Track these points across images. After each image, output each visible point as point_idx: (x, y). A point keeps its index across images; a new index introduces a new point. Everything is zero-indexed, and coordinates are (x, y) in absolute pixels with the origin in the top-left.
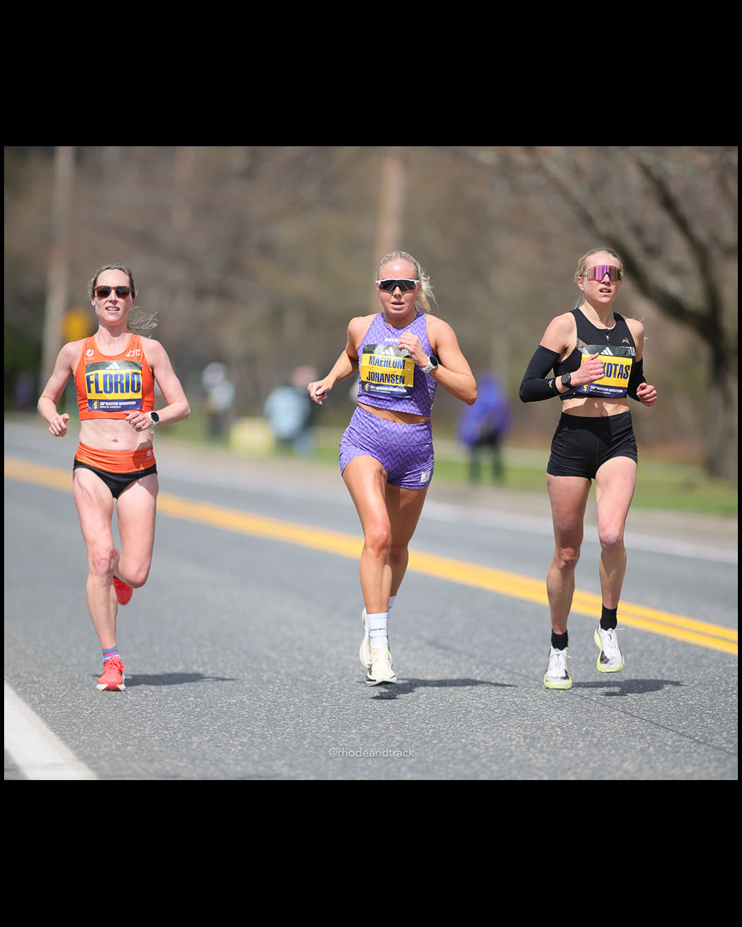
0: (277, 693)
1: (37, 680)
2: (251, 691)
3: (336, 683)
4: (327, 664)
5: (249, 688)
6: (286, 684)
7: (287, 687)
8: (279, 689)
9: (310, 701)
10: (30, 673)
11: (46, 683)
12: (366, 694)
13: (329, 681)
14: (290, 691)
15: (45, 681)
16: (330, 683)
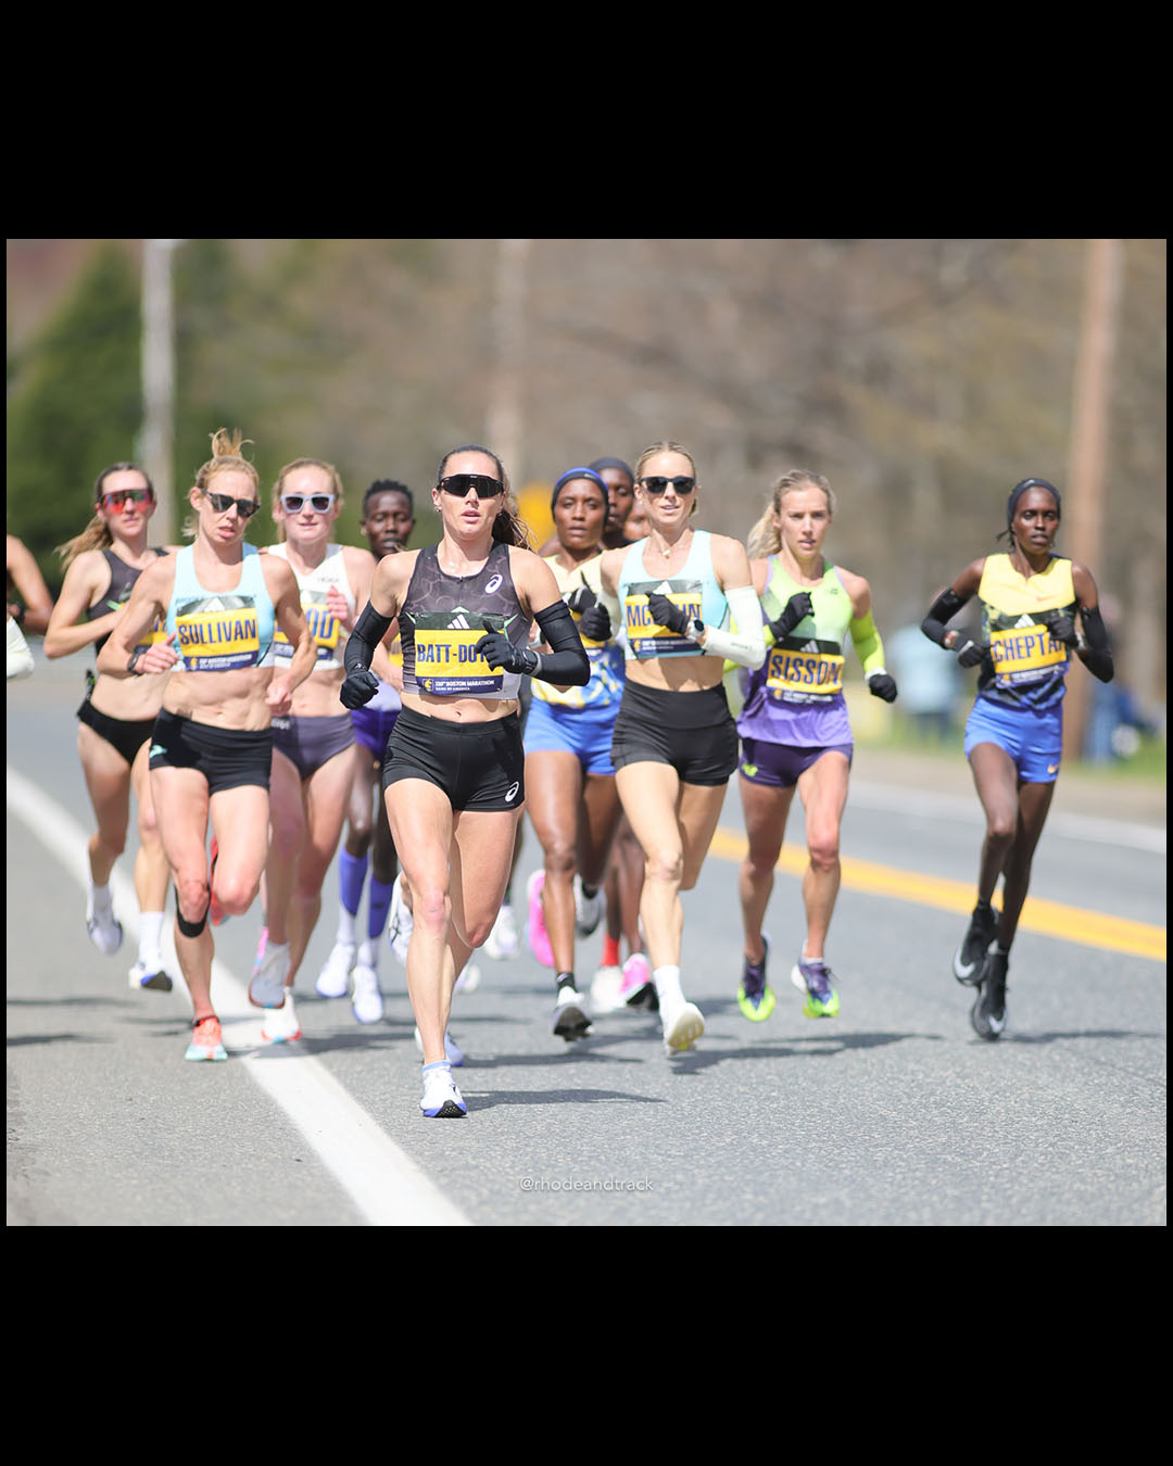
0: (900, 1187)
1: (473, 1163)
2: (853, 1181)
3: (1005, 1166)
4: (987, 1132)
5: (851, 1176)
6: (917, 1169)
7: (918, 1174)
8: (904, 1179)
9: (957, 1199)
10: (461, 1151)
11: (489, 1169)
12: (1059, 1186)
13: (994, 1163)
14: (922, 1182)
15: (488, 1164)
16: (994, 1167)
